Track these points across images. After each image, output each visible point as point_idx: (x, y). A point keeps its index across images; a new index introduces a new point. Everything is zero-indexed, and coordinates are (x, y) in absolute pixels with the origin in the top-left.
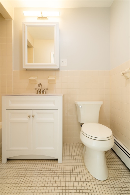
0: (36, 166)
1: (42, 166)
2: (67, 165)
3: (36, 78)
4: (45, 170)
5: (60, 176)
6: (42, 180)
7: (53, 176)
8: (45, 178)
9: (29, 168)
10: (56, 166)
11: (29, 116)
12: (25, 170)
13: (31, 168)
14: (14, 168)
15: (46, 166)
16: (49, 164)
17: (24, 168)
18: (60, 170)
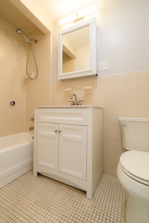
0: (61, 191)
1: (67, 194)
2: (98, 204)
3: (71, 89)
4: (69, 200)
5: (83, 216)
6: (60, 212)
7: (74, 212)
8: (65, 210)
9: (53, 190)
10: (83, 201)
11: (55, 131)
12: (49, 191)
13: (55, 191)
14: (40, 184)
15: (71, 196)
16: (76, 194)
17: (49, 188)
18: (87, 208)
